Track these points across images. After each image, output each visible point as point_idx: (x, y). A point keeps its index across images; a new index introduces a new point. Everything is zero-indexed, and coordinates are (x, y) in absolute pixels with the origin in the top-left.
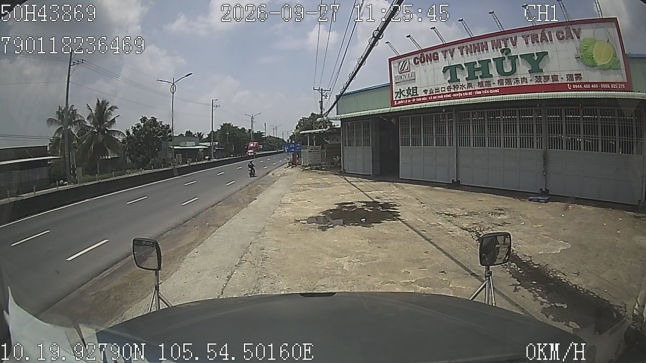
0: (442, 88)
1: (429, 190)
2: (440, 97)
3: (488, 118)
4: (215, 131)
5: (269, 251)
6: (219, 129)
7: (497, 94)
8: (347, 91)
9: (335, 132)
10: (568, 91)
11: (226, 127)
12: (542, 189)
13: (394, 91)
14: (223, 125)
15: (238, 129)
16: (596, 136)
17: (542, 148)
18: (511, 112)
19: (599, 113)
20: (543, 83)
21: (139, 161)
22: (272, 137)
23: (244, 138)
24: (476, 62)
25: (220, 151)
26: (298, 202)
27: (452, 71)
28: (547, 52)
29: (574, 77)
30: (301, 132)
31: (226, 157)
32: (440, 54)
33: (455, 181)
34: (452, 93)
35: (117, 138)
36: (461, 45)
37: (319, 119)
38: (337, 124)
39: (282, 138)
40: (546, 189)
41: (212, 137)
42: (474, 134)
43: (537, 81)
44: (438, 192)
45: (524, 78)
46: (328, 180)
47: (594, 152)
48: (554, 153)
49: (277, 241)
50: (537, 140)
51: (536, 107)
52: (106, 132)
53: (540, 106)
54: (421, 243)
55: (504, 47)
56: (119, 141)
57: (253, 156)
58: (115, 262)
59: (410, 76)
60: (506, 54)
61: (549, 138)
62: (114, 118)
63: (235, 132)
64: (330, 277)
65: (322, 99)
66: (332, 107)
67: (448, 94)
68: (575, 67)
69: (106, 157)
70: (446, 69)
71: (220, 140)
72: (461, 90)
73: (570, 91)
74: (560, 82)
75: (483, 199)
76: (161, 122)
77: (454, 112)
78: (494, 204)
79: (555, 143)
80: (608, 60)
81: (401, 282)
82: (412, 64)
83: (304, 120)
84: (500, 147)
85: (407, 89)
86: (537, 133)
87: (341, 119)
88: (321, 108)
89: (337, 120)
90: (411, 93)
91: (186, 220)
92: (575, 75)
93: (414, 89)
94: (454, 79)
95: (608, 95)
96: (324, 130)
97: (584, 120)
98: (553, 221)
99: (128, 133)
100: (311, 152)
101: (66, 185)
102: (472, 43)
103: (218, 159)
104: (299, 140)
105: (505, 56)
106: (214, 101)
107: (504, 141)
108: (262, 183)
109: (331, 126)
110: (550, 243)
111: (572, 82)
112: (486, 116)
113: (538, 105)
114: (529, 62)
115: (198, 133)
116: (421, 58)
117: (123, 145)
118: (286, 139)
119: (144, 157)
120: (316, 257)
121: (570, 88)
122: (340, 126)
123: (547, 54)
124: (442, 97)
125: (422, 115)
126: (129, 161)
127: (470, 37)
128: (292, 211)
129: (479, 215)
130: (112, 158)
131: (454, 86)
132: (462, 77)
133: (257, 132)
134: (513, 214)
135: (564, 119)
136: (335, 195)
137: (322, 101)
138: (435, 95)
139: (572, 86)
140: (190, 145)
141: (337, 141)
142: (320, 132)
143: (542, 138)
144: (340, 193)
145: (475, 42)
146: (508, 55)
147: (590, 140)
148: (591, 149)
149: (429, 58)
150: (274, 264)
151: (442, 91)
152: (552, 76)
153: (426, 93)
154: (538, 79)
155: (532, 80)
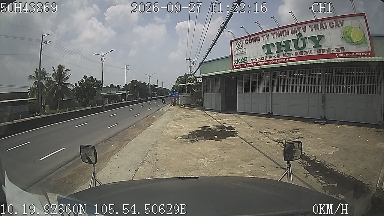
0: (262, 58)
1: (255, 119)
2: (261, 63)
3: (289, 75)
4: (128, 84)
5: (160, 155)
6: (130, 83)
7: (294, 61)
8: (206, 60)
9: (199, 84)
10: (336, 58)
11: (134, 82)
12: (322, 117)
13: (233, 60)
14: (132, 81)
15: (142, 83)
16: (354, 84)
17: (321, 92)
18: (303, 71)
19: (355, 71)
20: (322, 54)
21: (83, 102)
22: (162, 88)
23: (145, 89)
24: (282, 42)
25: (131, 96)
26: (177, 126)
27: (267, 47)
28: (324, 35)
29: (340, 49)
30: (179, 85)
31: (134, 100)
32: (261, 37)
33: (270, 113)
34: (268, 61)
35: (70, 88)
36: (273, 32)
37: (189, 77)
38: (200, 80)
39: (167, 88)
40: (324, 117)
41: (126, 87)
42: (281, 85)
43: (318, 53)
44: (260, 120)
45: (310, 51)
46: (195, 113)
47: (352, 94)
48: (328, 95)
49: (165, 149)
50: (319, 87)
51: (318, 68)
52: (63, 85)
53: (320, 67)
54: (250, 150)
55: (299, 33)
56: (71, 90)
57: (150, 99)
58: (68, 161)
59: (243, 51)
60: (300, 37)
61: (326, 86)
62: (68, 77)
63: (140, 85)
64: (196, 171)
65: (191, 65)
66: (197, 70)
67: (266, 61)
68: (341, 44)
69: (63, 100)
70: (264, 46)
71: (131, 89)
72: (273, 59)
73: (338, 58)
74: (332, 53)
75: (287, 123)
76: (96, 79)
77: (269, 72)
78: (294, 126)
79: (329, 89)
80: (360, 39)
81: (238, 173)
82: (244, 44)
83: (180, 78)
84: (297, 92)
85: (241, 58)
86: (318, 83)
87: (202, 77)
88: (191, 70)
89: (200, 77)
90: (244, 61)
91: (111, 137)
92: (341, 48)
93: (246, 58)
94: (269, 52)
95: (360, 59)
96: (192, 83)
97: (346, 75)
98: (328, 136)
99: (76, 85)
100: (185, 96)
101: (39, 115)
102: (279, 30)
103: (130, 101)
104: (178, 89)
105: (299, 38)
106: (127, 66)
107: (299, 88)
108: (156, 115)
109: (196, 81)
110: (327, 148)
111: (339, 52)
112: (288, 74)
113: (319, 67)
114: (313, 41)
115: (117, 85)
116: (249, 40)
117: (73, 92)
118: (170, 89)
119: (86, 99)
120: (188, 159)
121: (338, 56)
122: (201, 81)
123: (324, 36)
124: (262, 63)
125: (250, 74)
126: (77, 102)
127: (278, 27)
128: (173, 132)
129: (285, 132)
130: (66, 100)
131: (269, 56)
132: (274, 51)
133: (152, 85)
134: (305, 132)
135: (334, 74)
136: (199, 122)
137: (191, 67)
138: (258, 62)
139: (339, 55)
140: (113, 93)
141: (200, 90)
142: (190, 85)
143: (321, 86)
144: (202, 121)
145: (281, 30)
146: (301, 37)
147: (350, 87)
148: (351, 92)
149: (254, 40)
150: (163, 163)
151: (262, 60)
152: (327, 49)
153: (252, 61)
154: (319, 51)
155: (315, 52)
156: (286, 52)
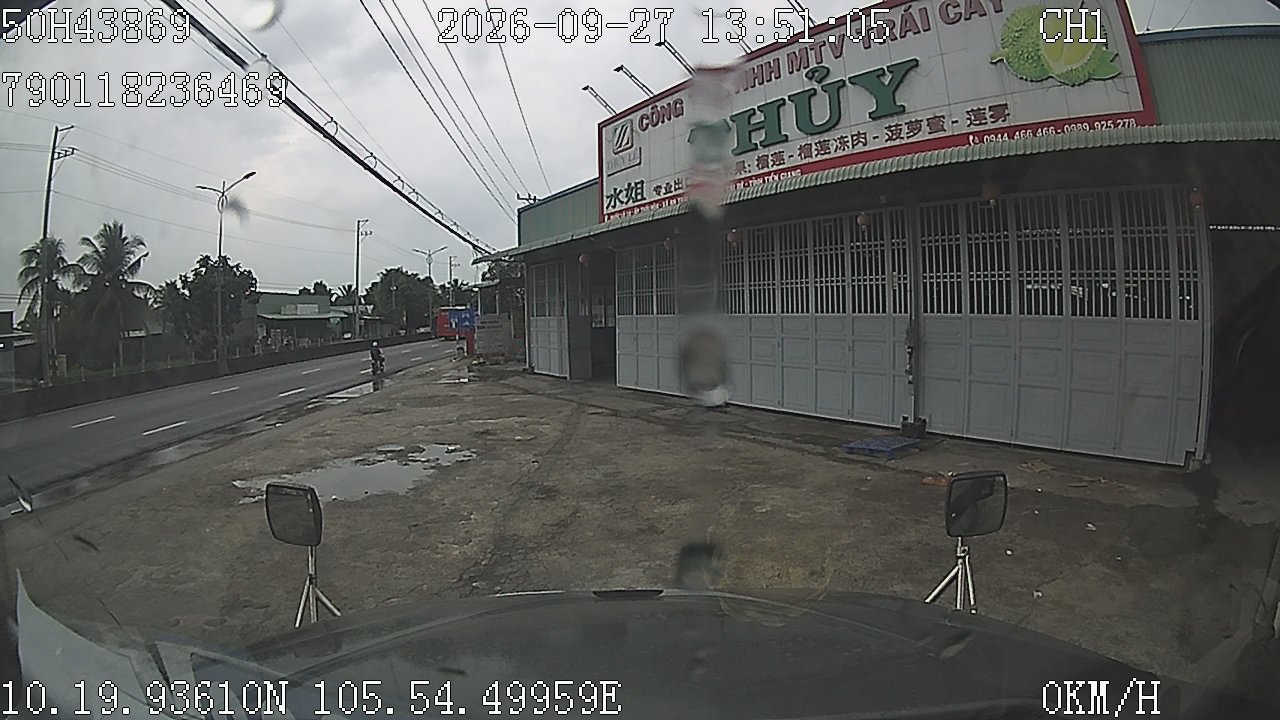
2: (682, 201)
12: (908, 418)
13: (605, 194)
14: (384, 272)
17: (906, 311)
20: (906, 141)
24: (754, 109)
28: (916, 60)
29: (988, 116)
32: (686, 101)
40: (916, 419)
45: (858, 134)
47: (1049, 316)
48: (937, 322)
50: (895, 291)
55: (815, 65)
59: (633, 157)
60: (819, 82)
61: (925, 284)
68: (988, 88)
74: (949, 134)
76: (237, 266)
79: (939, 298)
82: (636, 132)
84: (808, 311)
85: (627, 187)
86: (894, 273)
90: (634, 195)
92: (991, 108)
93: (639, 186)
97: (1018, 230)
102: (747, 67)
105: (816, 86)
107: (816, 297)
111: (984, 129)
114: (871, 92)
116: (652, 114)
123: (917, 64)
127: (744, 54)
135: (963, 231)
138: (673, 197)
139: (982, 140)
140: (306, 312)
143: (905, 285)
145: (755, 63)
146: (823, 83)
148: (1041, 311)
149: (666, 114)
152: (928, 120)
153: (659, 194)
154: (895, 132)
155: (878, 137)
156: (767, 149)
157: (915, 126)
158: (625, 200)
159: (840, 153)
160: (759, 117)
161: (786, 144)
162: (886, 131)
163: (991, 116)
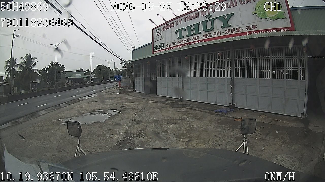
11: (100, 67)
13: (154, 46)
24: (192, 25)
25: (96, 79)
32: (175, 23)
36: (185, 16)
42: (191, 69)
45: (219, 32)
55: (208, 14)
59: (161, 37)
60: (209, 18)
68: (252, 20)
70: (177, 31)
72: (184, 43)
74: (242, 32)
77: (181, 57)
79: (239, 74)
82: (162, 31)
90: (161, 47)
92: (252, 26)
94: (181, 37)
102: (190, 14)
107: (208, 73)
111: (251, 31)
114: (222, 21)
116: (166, 26)
123: (234, 14)
127: (190, 11)
131: (181, 41)
139: (250, 34)
149: (170, 26)
151: (175, 45)
152: (236, 28)
153: (168, 46)
154: (228, 31)
155: (224, 33)
156: (195, 35)
157: (233, 30)
158: (159, 48)
159: (214, 37)
160: (193, 27)
161: (200, 34)
162: (226, 31)
163: (252, 28)
